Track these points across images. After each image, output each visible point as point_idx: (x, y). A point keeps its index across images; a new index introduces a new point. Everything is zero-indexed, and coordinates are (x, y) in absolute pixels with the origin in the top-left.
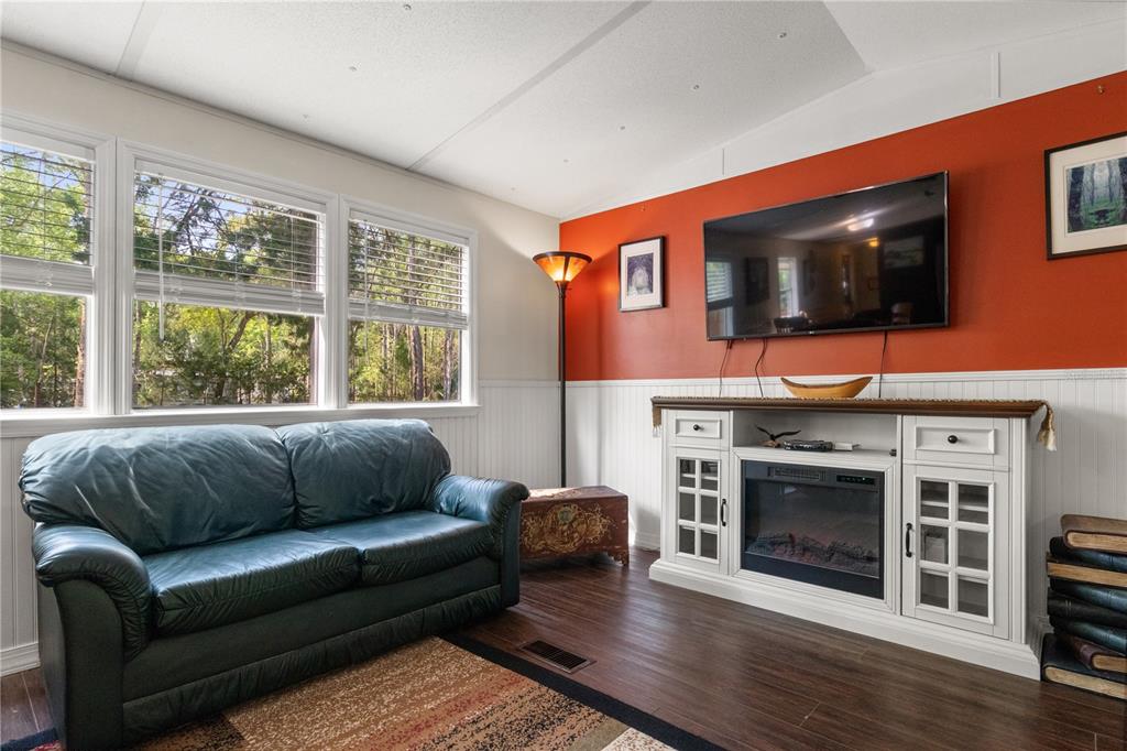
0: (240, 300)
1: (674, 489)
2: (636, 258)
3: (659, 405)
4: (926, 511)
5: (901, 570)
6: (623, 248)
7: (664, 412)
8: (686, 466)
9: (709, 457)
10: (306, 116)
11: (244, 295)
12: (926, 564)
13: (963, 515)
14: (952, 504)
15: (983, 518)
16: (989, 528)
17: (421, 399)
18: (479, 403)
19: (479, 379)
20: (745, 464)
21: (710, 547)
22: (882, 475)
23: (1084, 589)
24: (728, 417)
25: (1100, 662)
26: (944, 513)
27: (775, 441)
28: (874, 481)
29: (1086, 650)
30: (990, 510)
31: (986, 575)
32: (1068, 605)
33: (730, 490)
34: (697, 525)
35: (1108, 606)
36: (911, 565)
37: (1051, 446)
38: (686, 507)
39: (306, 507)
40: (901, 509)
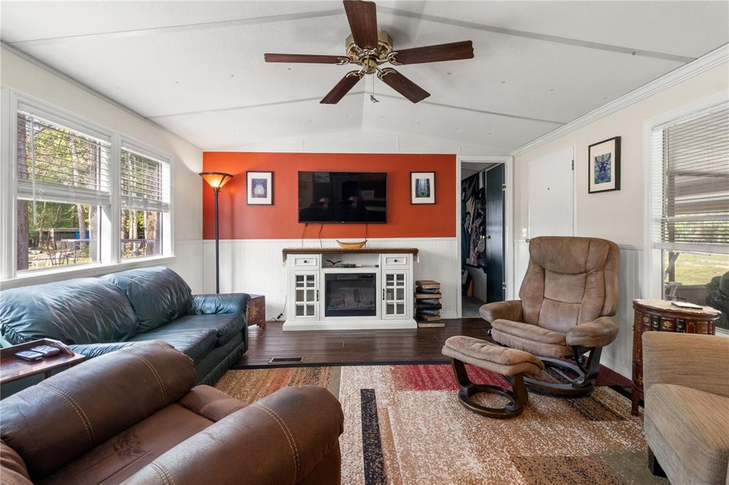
0: (72, 197)
1: (294, 289)
2: (257, 180)
3: (286, 252)
4: (388, 284)
5: (381, 305)
6: (248, 173)
7: (288, 255)
8: (300, 278)
9: (310, 273)
10: (118, 88)
11: (74, 195)
12: (388, 301)
13: (398, 284)
14: (395, 281)
15: (402, 284)
16: (404, 287)
17: (152, 253)
18: (175, 254)
19: (175, 241)
20: (327, 275)
21: (311, 310)
22: (375, 274)
23: (424, 301)
24: (319, 257)
25: (430, 319)
26: (392, 284)
27: (333, 265)
28: (373, 276)
29: (426, 317)
30: (405, 282)
31: (404, 301)
32: (421, 306)
33: (320, 285)
34: (305, 303)
35: (430, 304)
36: (384, 303)
37: (418, 261)
38: (299, 296)
39: (143, 321)
40: (381, 284)
